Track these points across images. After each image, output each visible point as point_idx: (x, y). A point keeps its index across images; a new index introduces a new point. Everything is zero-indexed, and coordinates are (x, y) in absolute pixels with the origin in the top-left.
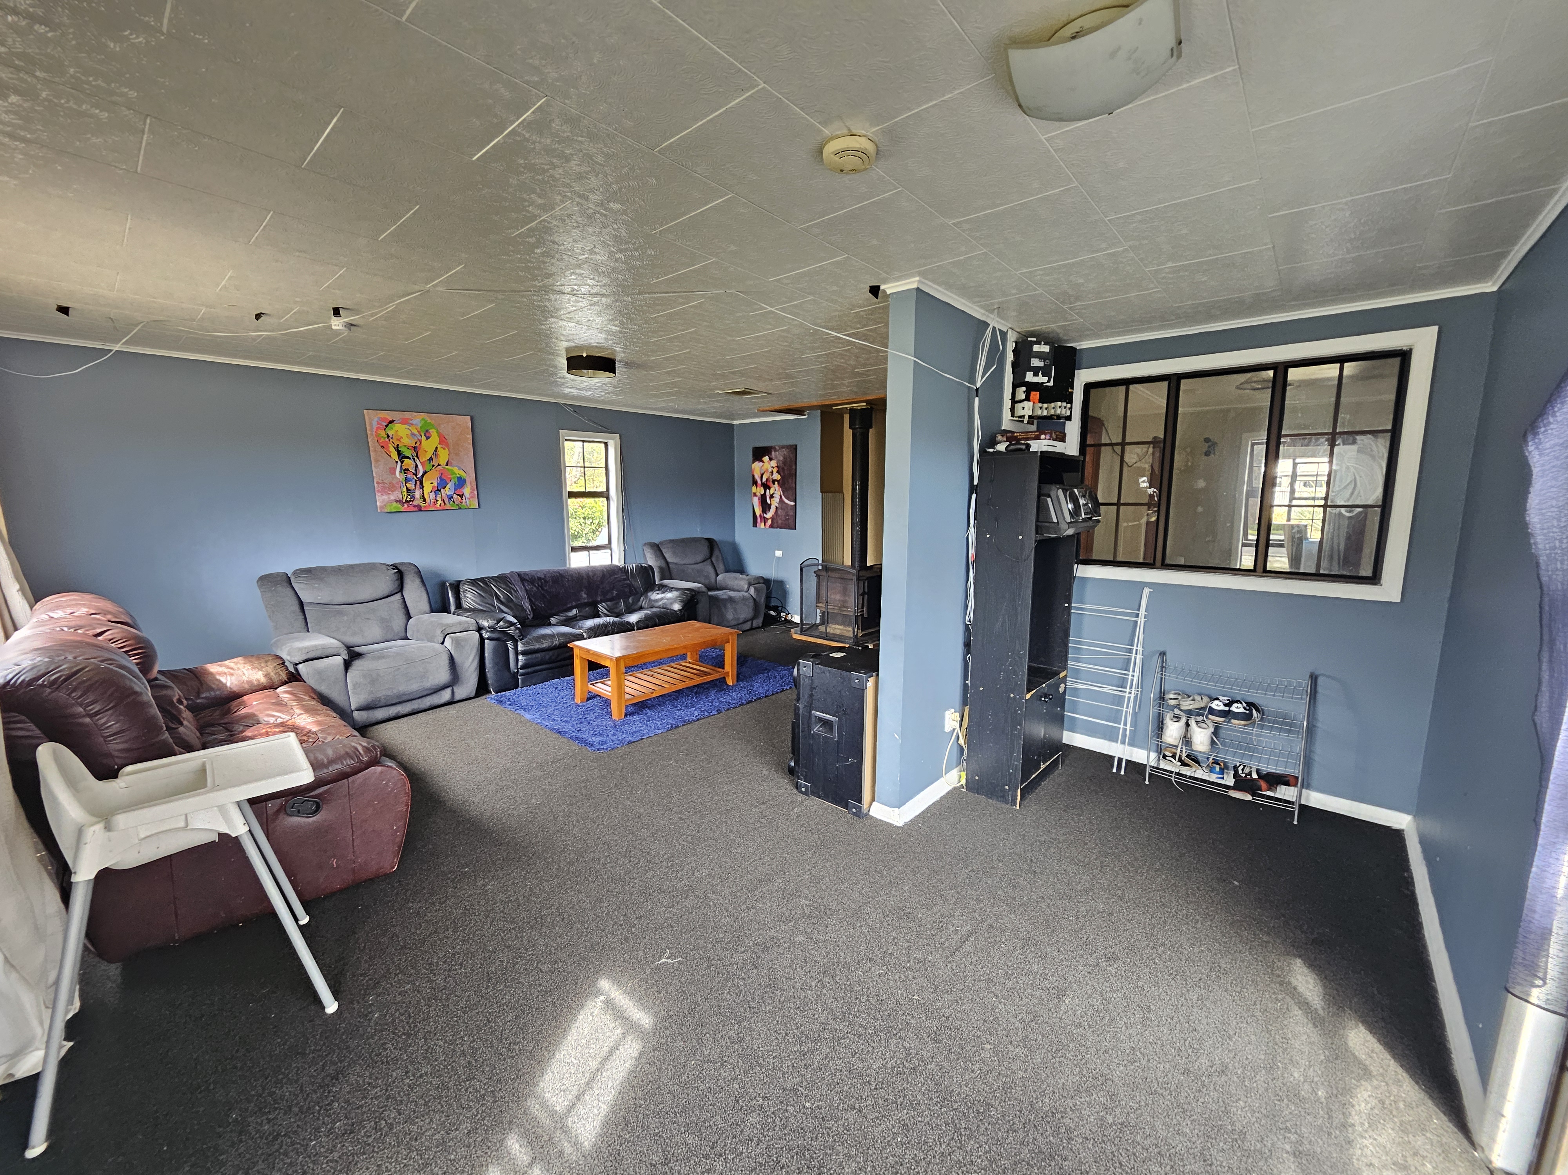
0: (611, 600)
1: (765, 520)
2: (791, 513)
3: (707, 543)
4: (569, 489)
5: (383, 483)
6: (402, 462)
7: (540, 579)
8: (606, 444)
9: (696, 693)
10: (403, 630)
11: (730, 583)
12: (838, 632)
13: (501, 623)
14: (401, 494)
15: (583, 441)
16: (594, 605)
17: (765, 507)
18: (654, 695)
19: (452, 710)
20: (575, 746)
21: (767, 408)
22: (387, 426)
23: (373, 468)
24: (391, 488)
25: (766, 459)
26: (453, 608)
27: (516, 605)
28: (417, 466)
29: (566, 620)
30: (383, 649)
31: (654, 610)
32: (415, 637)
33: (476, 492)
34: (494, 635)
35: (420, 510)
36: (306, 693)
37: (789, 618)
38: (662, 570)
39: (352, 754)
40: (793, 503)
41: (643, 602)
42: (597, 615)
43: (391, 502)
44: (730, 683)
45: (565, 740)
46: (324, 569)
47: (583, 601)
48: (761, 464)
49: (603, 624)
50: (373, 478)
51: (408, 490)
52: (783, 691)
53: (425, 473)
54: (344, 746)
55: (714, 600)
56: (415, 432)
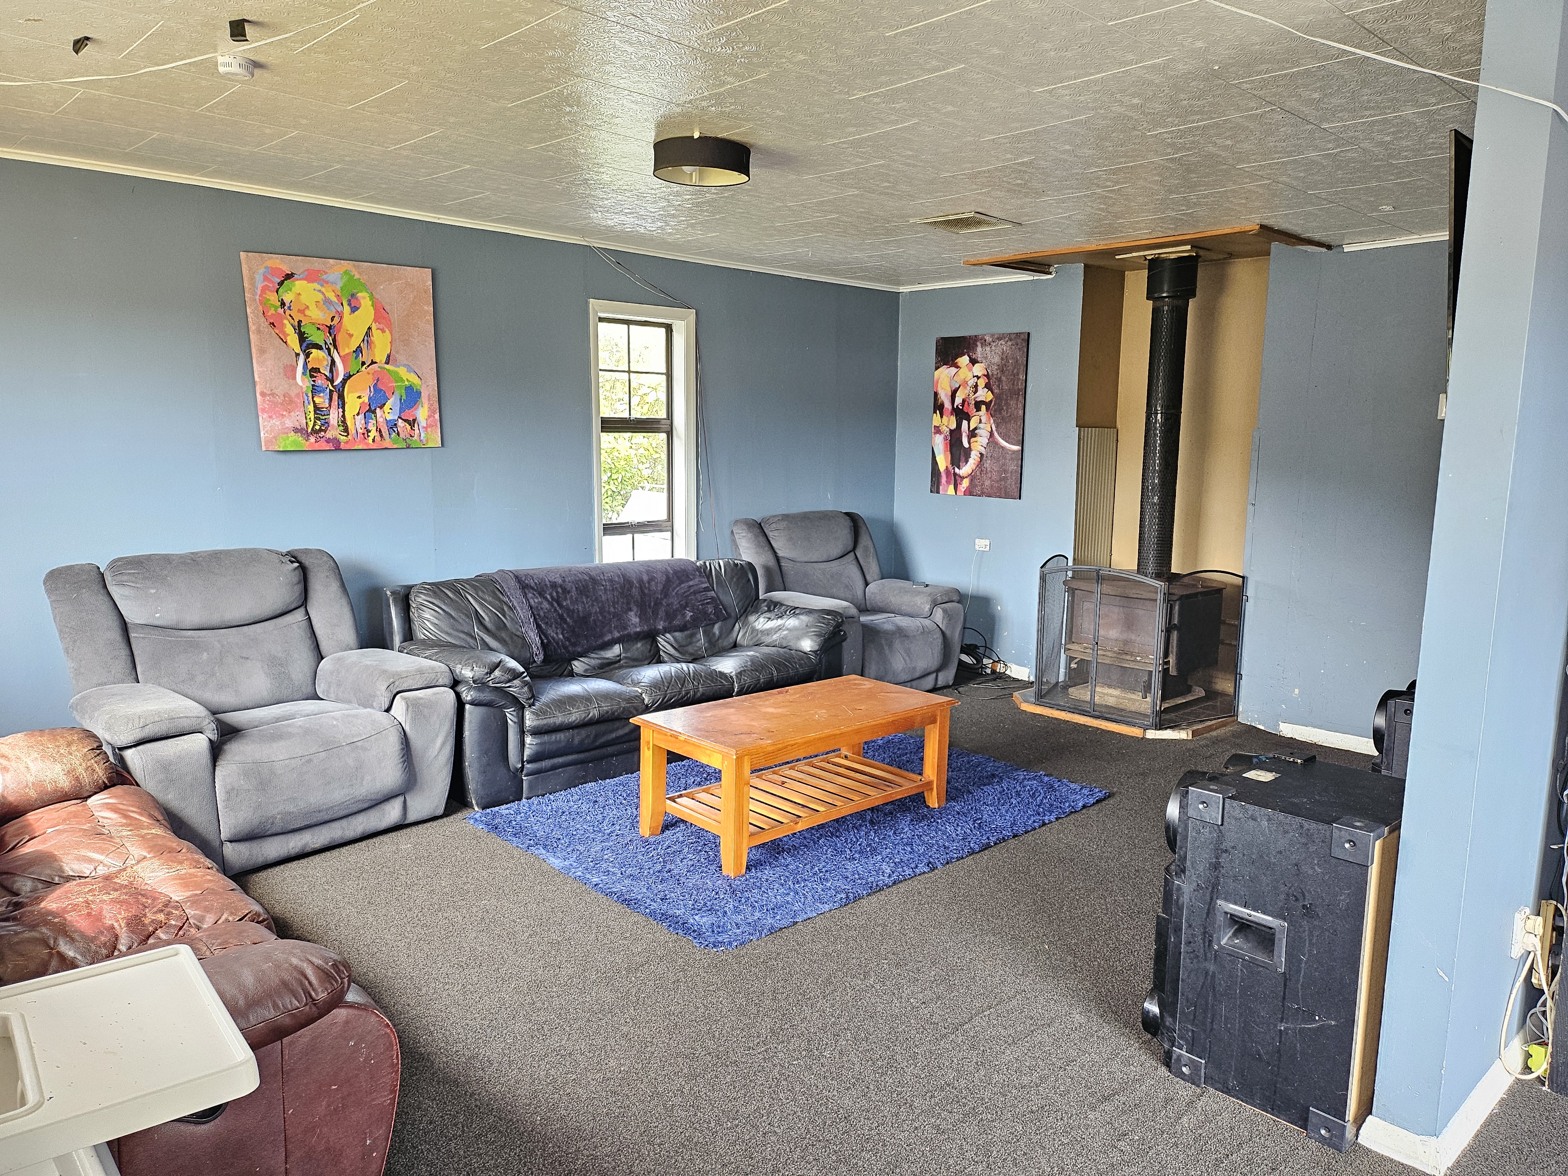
0: (682, 629)
1: (956, 480)
2: (1013, 467)
3: (848, 522)
4: (606, 412)
5: (273, 394)
6: (307, 355)
7: (554, 585)
8: (669, 328)
9: (872, 822)
10: (309, 681)
11: (894, 600)
12: (1111, 701)
13: (497, 673)
14: (304, 416)
15: (628, 322)
16: (651, 636)
17: (958, 453)
18: (801, 826)
19: (404, 840)
20: (663, 934)
21: (986, 259)
22: (281, 284)
23: (255, 365)
24: (288, 403)
25: (964, 360)
26: (397, 639)
27: (512, 635)
28: (333, 362)
29: (602, 666)
30: (278, 720)
31: (766, 650)
32: (332, 696)
33: (437, 416)
34: (486, 696)
35: (338, 448)
36: (143, 810)
37: (1000, 668)
38: (768, 570)
39: (295, 985)
40: (1017, 448)
41: (740, 635)
42: (656, 658)
43: (285, 431)
44: (933, 801)
45: (641, 919)
46: (166, 559)
47: (632, 630)
48: (953, 370)
49: (678, 677)
50: (254, 384)
51: (317, 408)
52: (1044, 824)
53: (348, 377)
54: (278, 966)
55: (871, 634)
56: (332, 296)
